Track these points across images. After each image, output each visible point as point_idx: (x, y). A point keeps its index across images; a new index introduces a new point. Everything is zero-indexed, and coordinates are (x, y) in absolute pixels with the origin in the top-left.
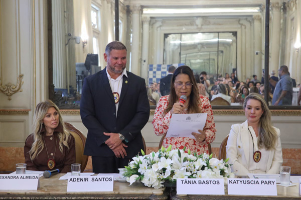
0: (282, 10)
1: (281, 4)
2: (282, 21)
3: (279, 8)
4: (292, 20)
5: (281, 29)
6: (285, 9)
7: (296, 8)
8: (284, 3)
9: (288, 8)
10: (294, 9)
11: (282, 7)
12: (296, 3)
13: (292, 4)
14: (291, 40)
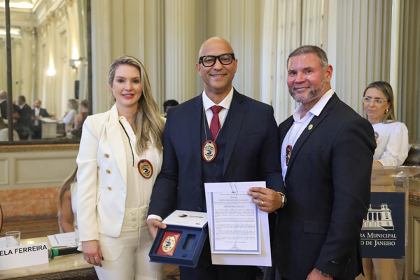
0: (33, 36)
1: (31, 29)
2: (34, 47)
3: (30, 33)
4: (44, 46)
5: (32, 55)
6: (36, 34)
7: (47, 35)
8: (35, 29)
9: (39, 34)
10: (45, 35)
11: (33, 32)
12: (47, 29)
13: (42, 30)
14: (44, 66)
